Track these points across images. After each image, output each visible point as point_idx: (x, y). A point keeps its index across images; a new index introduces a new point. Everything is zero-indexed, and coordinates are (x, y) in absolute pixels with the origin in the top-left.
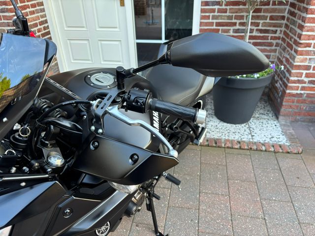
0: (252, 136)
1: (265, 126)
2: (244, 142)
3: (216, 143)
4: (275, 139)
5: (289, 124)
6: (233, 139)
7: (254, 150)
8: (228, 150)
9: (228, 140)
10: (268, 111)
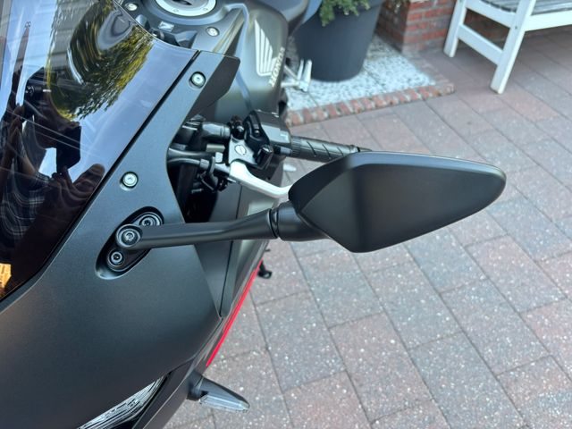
0: (383, 85)
1: (390, 67)
2: (377, 96)
3: (339, 110)
4: (413, 82)
5: (418, 56)
6: (358, 97)
7: (397, 105)
8: (361, 116)
9: (353, 102)
10: (380, 44)
